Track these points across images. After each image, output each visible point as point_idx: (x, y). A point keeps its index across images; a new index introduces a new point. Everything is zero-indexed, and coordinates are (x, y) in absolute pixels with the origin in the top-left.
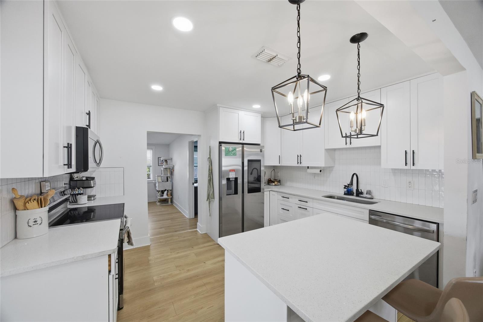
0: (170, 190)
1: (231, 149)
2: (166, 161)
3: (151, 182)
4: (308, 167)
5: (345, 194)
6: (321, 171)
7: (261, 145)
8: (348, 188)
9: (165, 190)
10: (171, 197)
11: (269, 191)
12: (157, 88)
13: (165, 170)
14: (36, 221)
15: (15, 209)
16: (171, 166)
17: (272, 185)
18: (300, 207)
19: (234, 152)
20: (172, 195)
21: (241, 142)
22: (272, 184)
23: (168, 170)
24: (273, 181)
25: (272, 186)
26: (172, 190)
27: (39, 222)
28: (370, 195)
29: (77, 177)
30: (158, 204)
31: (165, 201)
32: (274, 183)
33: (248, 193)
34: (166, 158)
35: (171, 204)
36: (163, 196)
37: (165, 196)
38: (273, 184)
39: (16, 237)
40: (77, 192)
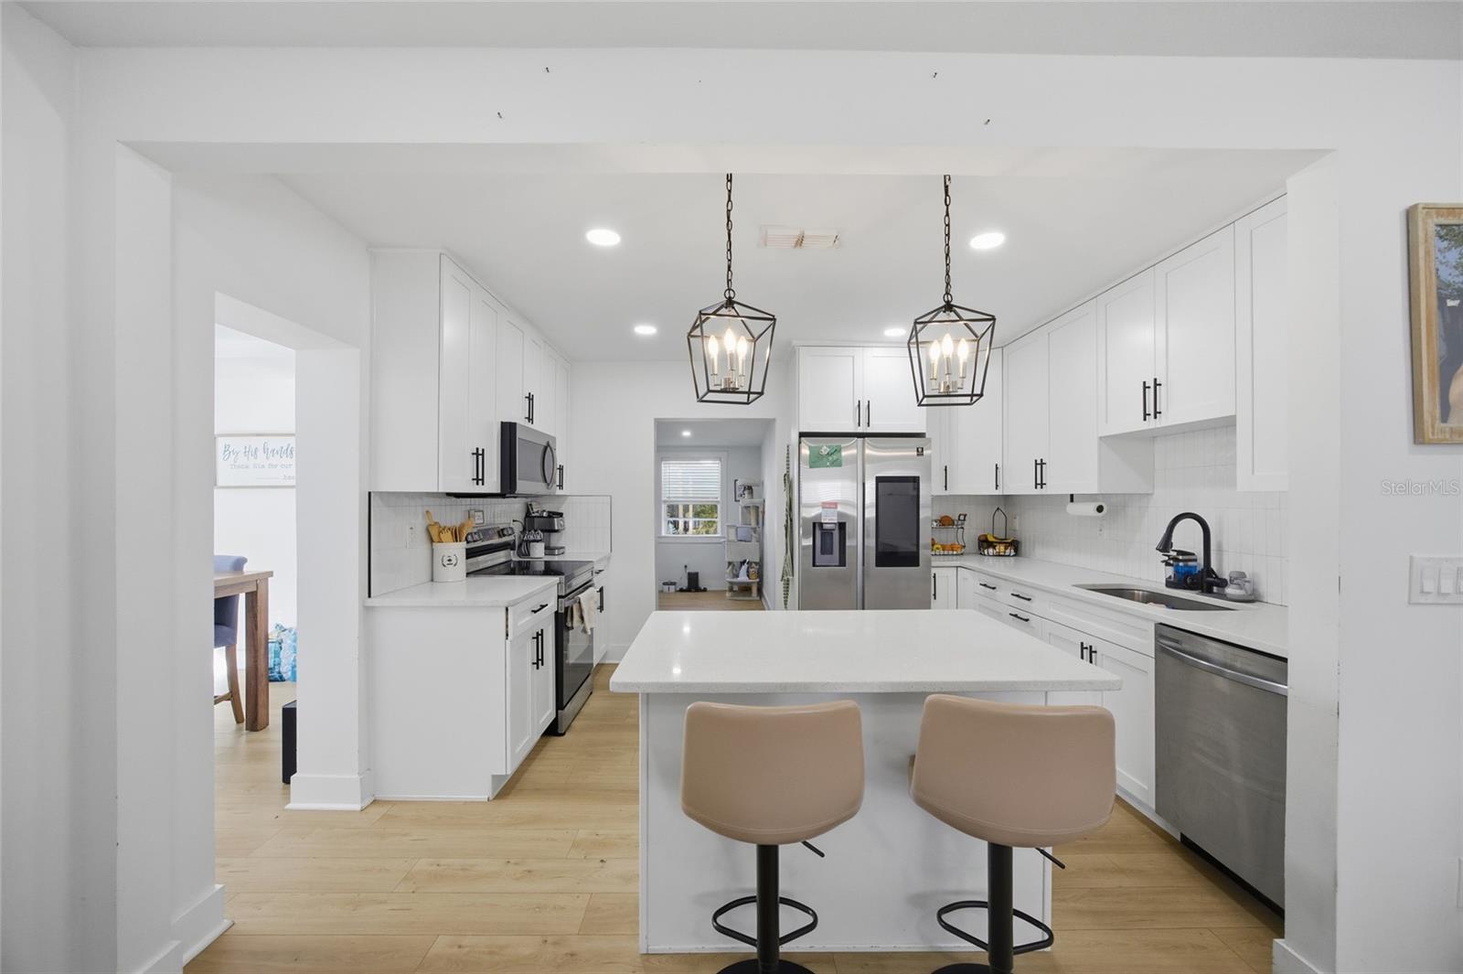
0: (756, 563)
1: (825, 450)
2: (750, 488)
3: (717, 541)
4: (1072, 496)
5: (1169, 584)
6: (1100, 509)
7: (927, 436)
8: (1178, 565)
9: (743, 563)
10: (758, 580)
11: (957, 567)
12: (645, 330)
13: (745, 511)
14: (450, 560)
15: (432, 541)
16: (756, 500)
17: (986, 553)
18: (1016, 616)
19: (835, 457)
20: (760, 575)
21: (860, 430)
22: (986, 551)
23: (753, 512)
24: (992, 542)
25: (987, 558)
26: (761, 564)
27: (454, 562)
28: (1241, 589)
29: (537, 512)
30: (728, 594)
31: (745, 589)
32: (994, 547)
33: (878, 565)
34: (748, 482)
35: (758, 598)
36: (738, 576)
37: (743, 578)
38: (991, 550)
39: (432, 580)
40: (532, 538)
